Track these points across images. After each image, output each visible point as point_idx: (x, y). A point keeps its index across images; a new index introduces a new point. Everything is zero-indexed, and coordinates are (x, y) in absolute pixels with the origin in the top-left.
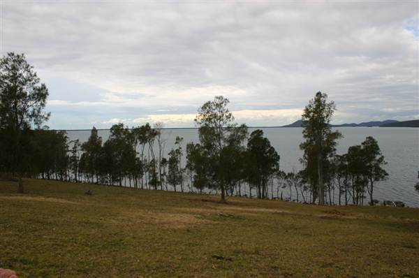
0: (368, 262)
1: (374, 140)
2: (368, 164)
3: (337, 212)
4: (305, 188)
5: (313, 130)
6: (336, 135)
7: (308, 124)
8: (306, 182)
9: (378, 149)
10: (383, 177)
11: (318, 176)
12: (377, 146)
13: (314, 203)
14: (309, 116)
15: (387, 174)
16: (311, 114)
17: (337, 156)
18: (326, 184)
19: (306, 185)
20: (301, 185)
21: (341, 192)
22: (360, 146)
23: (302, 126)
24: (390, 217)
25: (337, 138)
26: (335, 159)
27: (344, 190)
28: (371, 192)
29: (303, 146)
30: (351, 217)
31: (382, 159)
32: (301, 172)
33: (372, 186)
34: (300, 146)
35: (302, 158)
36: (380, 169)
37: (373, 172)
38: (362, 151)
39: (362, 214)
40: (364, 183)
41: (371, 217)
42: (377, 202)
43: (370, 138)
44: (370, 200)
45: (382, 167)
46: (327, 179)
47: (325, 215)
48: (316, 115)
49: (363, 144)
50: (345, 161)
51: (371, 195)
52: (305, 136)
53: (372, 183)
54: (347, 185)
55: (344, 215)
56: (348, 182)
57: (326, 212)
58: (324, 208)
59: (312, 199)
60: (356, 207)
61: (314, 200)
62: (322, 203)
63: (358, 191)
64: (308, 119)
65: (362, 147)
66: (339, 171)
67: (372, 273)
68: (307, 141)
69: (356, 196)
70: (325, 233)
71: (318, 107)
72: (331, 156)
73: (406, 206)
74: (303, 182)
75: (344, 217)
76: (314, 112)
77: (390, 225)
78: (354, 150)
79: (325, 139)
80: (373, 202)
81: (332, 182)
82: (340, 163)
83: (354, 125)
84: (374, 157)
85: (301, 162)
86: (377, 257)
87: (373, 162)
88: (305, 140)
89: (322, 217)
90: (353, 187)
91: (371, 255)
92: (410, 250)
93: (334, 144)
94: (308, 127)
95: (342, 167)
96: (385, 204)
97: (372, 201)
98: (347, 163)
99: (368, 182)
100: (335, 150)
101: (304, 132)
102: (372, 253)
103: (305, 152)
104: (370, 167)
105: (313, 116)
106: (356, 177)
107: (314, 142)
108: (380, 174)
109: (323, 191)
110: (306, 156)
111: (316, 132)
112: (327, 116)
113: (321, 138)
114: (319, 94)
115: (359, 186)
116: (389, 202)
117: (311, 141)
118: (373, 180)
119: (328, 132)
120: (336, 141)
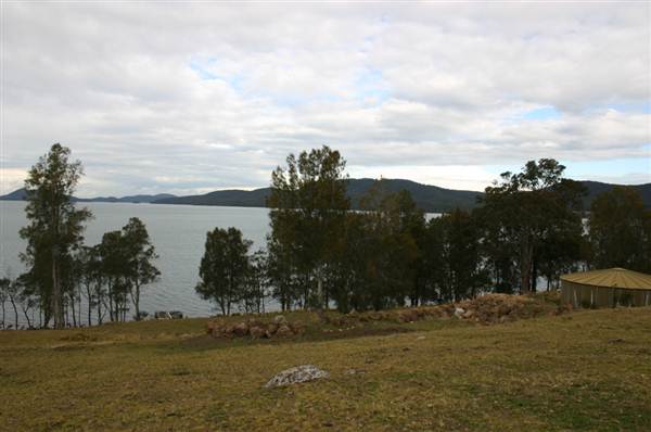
0: (120, 407)
1: (140, 222)
2: (132, 259)
3: (84, 338)
4: (31, 304)
5: (44, 206)
6: (83, 215)
7: (36, 196)
8: (31, 293)
9: (147, 236)
10: (153, 278)
11: (53, 282)
12: (145, 231)
13: (46, 327)
14: (38, 184)
15: (159, 273)
16: (42, 180)
17: (85, 248)
18: (66, 294)
19: (33, 297)
20: (23, 299)
21: (92, 305)
22: (119, 232)
23: (24, 199)
24: (163, 335)
25: (84, 219)
26: (81, 254)
27: (96, 300)
28: (138, 300)
29: (24, 233)
30: (104, 343)
31: (151, 250)
32: (22, 277)
33: (138, 292)
34: (21, 232)
35: (25, 252)
36: (149, 266)
37: (139, 271)
38: (123, 239)
39: (123, 336)
40: (126, 288)
41: (135, 338)
42: (145, 315)
43: (135, 220)
44: (135, 314)
45: (152, 262)
46: (68, 286)
47: (62, 345)
48: (49, 182)
49: (124, 228)
50: (97, 255)
51: (137, 305)
52: (30, 216)
53: (138, 288)
54: (100, 293)
55: (95, 340)
56: (102, 288)
57: (66, 339)
58: (63, 334)
59: (43, 319)
60: (115, 325)
61: (47, 322)
62: (60, 325)
63: (117, 301)
64: (35, 187)
65: (123, 234)
66: (88, 271)
67: (123, 423)
68: (34, 223)
69: (114, 310)
70: (61, 373)
71: (54, 168)
72: (74, 249)
73: (184, 316)
74: (27, 293)
75: (94, 343)
76: (47, 177)
77: (162, 346)
78: (111, 238)
79: (65, 221)
80: (139, 316)
81: (76, 289)
82: (89, 259)
83: (112, 200)
84: (141, 249)
85: (23, 259)
86: (135, 398)
87: (140, 256)
88: (29, 223)
89: (58, 349)
90: (110, 295)
91: (126, 396)
92: (180, 378)
93: (80, 228)
94: (35, 202)
95: (93, 265)
96: (156, 317)
97: (139, 314)
98: (100, 259)
99: (131, 287)
100: (81, 238)
101: (28, 208)
102: (128, 393)
103: (30, 242)
104: (135, 263)
105: (45, 183)
106: (114, 279)
107: (46, 226)
108: (150, 274)
109: (61, 305)
110: (32, 249)
111: (50, 209)
112: (69, 184)
113: (58, 219)
114: (56, 147)
115: (119, 292)
116: (163, 314)
117: (41, 223)
118: (139, 282)
119: (70, 210)
120: (82, 223)
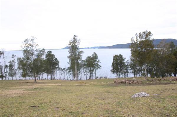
0: (94, 100)
1: (96, 54)
3: (83, 83)
4: (70, 74)
5: (72, 50)
6: (81, 52)
7: (70, 48)
9: (98, 57)
10: (99, 68)
11: (75, 69)
12: (97, 56)
14: (71, 45)
15: (101, 67)
16: (72, 44)
17: (82, 60)
18: (78, 72)
19: (71, 73)
20: (68, 73)
21: (84, 75)
22: (91, 56)
23: (68, 49)
24: (102, 82)
25: (82, 53)
26: (81, 62)
30: (88, 84)
31: (99, 61)
32: (68, 68)
33: (96, 72)
34: (68, 57)
35: (69, 62)
36: (98, 65)
37: (96, 66)
38: (92, 58)
39: (92, 83)
40: (93, 70)
41: (95, 83)
42: (98, 77)
43: (95, 53)
44: (95, 77)
45: (99, 64)
46: (78, 70)
47: (78, 84)
48: (73, 44)
49: (92, 55)
51: (95, 75)
52: (69, 53)
54: (86, 72)
55: (86, 83)
57: (79, 83)
58: (78, 82)
59: (73, 78)
60: (90, 80)
61: (74, 79)
62: (77, 80)
63: (91, 74)
64: (70, 46)
65: (92, 57)
66: (83, 66)
67: (95, 104)
69: (90, 76)
70: (78, 91)
71: (74, 41)
72: (80, 61)
73: (108, 78)
74: (69, 71)
75: (85, 84)
76: (73, 43)
77: (102, 85)
78: (89, 58)
79: (77, 54)
80: (96, 78)
81: (81, 71)
82: (83, 63)
83: (88, 48)
84: (96, 60)
85: (68, 63)
86: (97, 98)
87: (96, 62)
88: (69, 55)
89: (77, 85)
90: (89, 72)
91: (95, 98)
92: (108, 94)
93: (81, 56)
94: (70, 49)
95: (85, 65)
96: (100, 78)
97: (96, 77)
98: (86, 63)
99: (94, 70)
100: (81, 58)
101: (69, 51)
102: (95, 97)
103: (70, 59)
104: (95, 64)
105: (72, 45)
106: (90, 68)
107: (73, 55)
108: (99, 67)
109: (77, 75)
110: (70, 61)
111: (74, 51)
112: (78, 44)
114: (75, 36)
115: (91, 71)
116: (102, 77)
117: (72, 55)
119: (78, 51)
120: (81, 54)
